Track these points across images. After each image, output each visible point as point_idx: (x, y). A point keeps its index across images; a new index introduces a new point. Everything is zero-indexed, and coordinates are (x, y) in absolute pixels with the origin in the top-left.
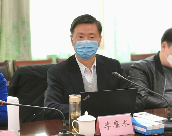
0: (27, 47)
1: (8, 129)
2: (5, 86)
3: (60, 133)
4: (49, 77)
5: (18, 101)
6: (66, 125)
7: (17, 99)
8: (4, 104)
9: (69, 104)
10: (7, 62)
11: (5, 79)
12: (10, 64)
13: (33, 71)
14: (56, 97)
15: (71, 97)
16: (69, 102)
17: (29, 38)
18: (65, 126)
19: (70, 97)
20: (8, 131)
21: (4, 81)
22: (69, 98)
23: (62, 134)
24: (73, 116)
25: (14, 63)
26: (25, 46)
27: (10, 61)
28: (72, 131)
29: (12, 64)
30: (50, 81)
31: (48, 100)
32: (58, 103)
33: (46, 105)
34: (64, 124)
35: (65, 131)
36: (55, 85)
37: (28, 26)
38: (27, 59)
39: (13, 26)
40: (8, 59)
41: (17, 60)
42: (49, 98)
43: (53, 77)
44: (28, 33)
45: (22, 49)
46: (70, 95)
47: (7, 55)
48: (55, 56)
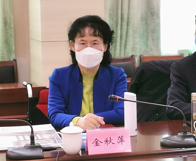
0: (157, 40)
1: (124, 126)
2: (125, 81)
3: (179, 134)
4: (172, 73)
5: (136, 97)
6: (186, 125)
7: (135, 95)
8: (119, 99)
9: (191, 103)
10: (133, 57)
11: (125, 74)
12: (137, 59)
13: (156, 66)
14: (180, 95)
15: (193, 96)
16: (192, 101)
17: (159, 30)
18: (185, 127)
19: (192, 94)
20: (124, 128)
21: (125, 76)
22: (192, 96)
23: (182, 135)
24: (195, 116)
25: (141, 58)
26: (153, 40)
27: (136, 56)
28: (194, 133)
29: (139, 59)
30: (173, 78)
31: (171, 98)
32: (182, 102)
33: (169, 103)
34: (185, 125)
35: (185, 132)
36: (178, 82)
37: (158, 17)
38: (156, 54)
39: (142, 18)
40: (134, 54)
41: (144, 56)
42: (172, 96)
43: (176, 73)
44: (158, 24)
45: (150, 43)
46: (192, 93)
47: (133, 49)
48: (187, 50)
